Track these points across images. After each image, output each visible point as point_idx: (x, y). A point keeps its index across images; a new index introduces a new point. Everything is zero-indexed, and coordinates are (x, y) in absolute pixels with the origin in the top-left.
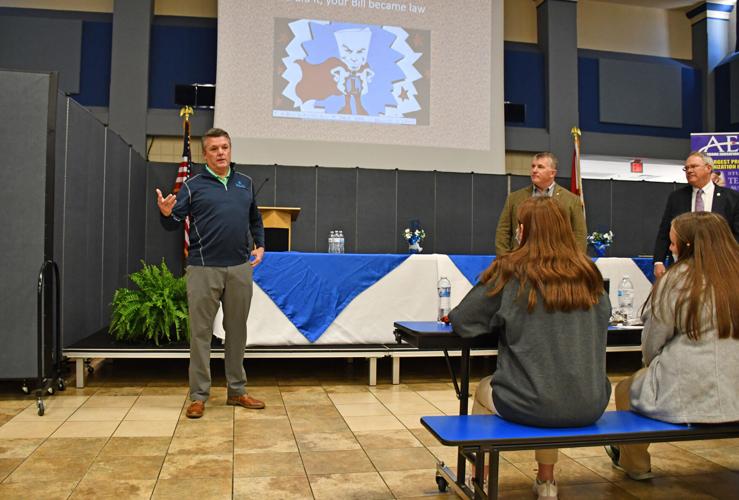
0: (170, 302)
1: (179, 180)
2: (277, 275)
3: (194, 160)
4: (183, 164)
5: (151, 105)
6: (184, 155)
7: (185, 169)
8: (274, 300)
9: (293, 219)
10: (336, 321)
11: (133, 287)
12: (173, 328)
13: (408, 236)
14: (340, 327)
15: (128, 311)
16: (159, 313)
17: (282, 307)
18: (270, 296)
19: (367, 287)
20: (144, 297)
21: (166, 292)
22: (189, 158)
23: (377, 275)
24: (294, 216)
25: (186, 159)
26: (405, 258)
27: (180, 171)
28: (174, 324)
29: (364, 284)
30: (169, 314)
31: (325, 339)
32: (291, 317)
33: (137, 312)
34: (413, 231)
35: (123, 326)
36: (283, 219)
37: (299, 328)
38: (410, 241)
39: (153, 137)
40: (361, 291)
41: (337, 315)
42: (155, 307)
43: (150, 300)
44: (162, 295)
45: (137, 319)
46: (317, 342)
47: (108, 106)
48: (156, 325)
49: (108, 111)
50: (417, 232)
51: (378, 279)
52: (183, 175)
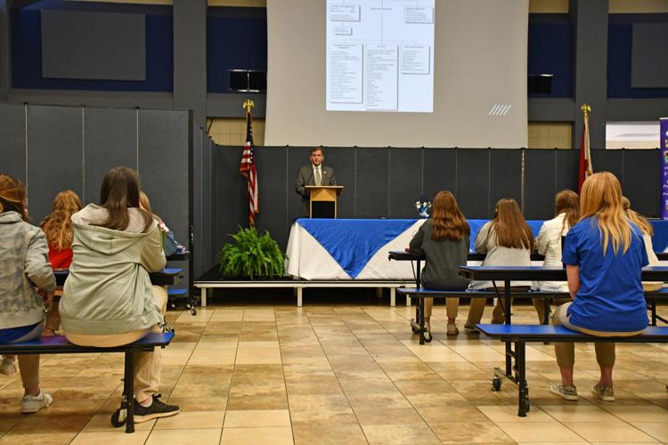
0: (261, 252)
1: (243, 161)
2: (330, 233)
3: (255, 143)
4: (247, 148)
5: (210, 89)
6: (247, 141)
7: (249, 152)
8: (328, 250)
9: (338, 194)
10: (368, 264)
11: (234, 243)
12: (263, 267)
13: (419, 207)
14: (371, 268)
15: (234, 257)
16: (254, 258)
17: (333, 255)
18: (326, 248)
19: (388, 241)
20: (243, 248)
21: (259, 245)
22: (252, 143)
23: (396, 233)
24: (338, 192)
25: (249, 144)
26: (415, 222)
27: (245, 153)
28: (264, 266)
29: (388, 239)
30: (261, 260)
31: (361, 276)
32: (339, 261)
33: (240, 258)
34: (422, 203)
35: (230, 268)
36: (331, 194)
37: (344, 269)
38: (420, 210)
39: (212, 119)
40: (385, 244)
41: (369, 259)
42: (251, 255)
43: (248, 250)
44: (256, 247)
45: (240, 262)
46: (356, 278)
47: (172, 92)
48: (252, 267)
49: (173, 97)
50: (425, 204)
51: (396, 236)
52: (247, 156)
